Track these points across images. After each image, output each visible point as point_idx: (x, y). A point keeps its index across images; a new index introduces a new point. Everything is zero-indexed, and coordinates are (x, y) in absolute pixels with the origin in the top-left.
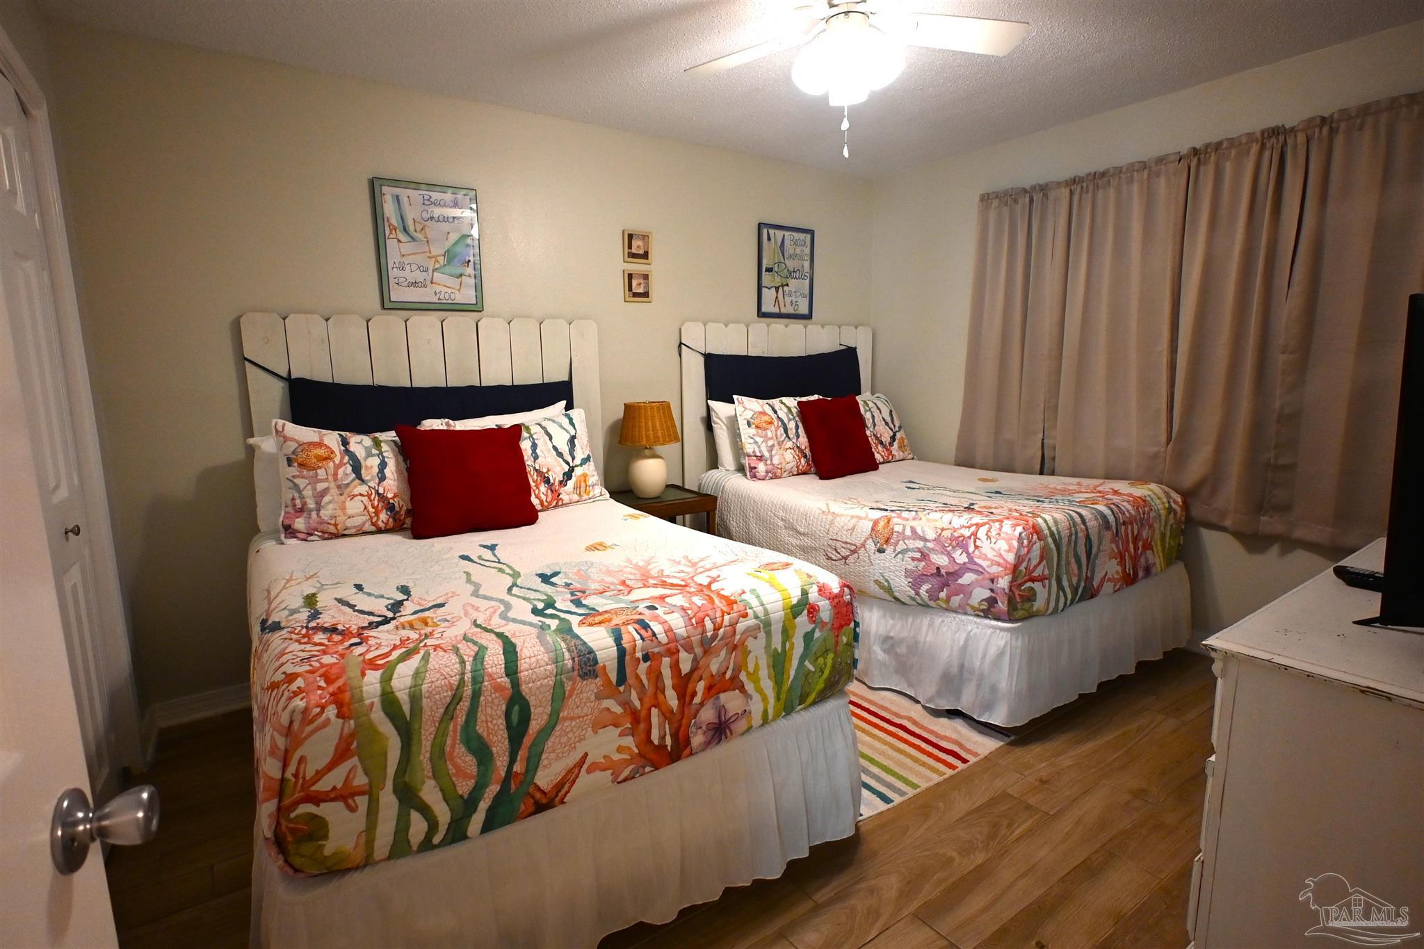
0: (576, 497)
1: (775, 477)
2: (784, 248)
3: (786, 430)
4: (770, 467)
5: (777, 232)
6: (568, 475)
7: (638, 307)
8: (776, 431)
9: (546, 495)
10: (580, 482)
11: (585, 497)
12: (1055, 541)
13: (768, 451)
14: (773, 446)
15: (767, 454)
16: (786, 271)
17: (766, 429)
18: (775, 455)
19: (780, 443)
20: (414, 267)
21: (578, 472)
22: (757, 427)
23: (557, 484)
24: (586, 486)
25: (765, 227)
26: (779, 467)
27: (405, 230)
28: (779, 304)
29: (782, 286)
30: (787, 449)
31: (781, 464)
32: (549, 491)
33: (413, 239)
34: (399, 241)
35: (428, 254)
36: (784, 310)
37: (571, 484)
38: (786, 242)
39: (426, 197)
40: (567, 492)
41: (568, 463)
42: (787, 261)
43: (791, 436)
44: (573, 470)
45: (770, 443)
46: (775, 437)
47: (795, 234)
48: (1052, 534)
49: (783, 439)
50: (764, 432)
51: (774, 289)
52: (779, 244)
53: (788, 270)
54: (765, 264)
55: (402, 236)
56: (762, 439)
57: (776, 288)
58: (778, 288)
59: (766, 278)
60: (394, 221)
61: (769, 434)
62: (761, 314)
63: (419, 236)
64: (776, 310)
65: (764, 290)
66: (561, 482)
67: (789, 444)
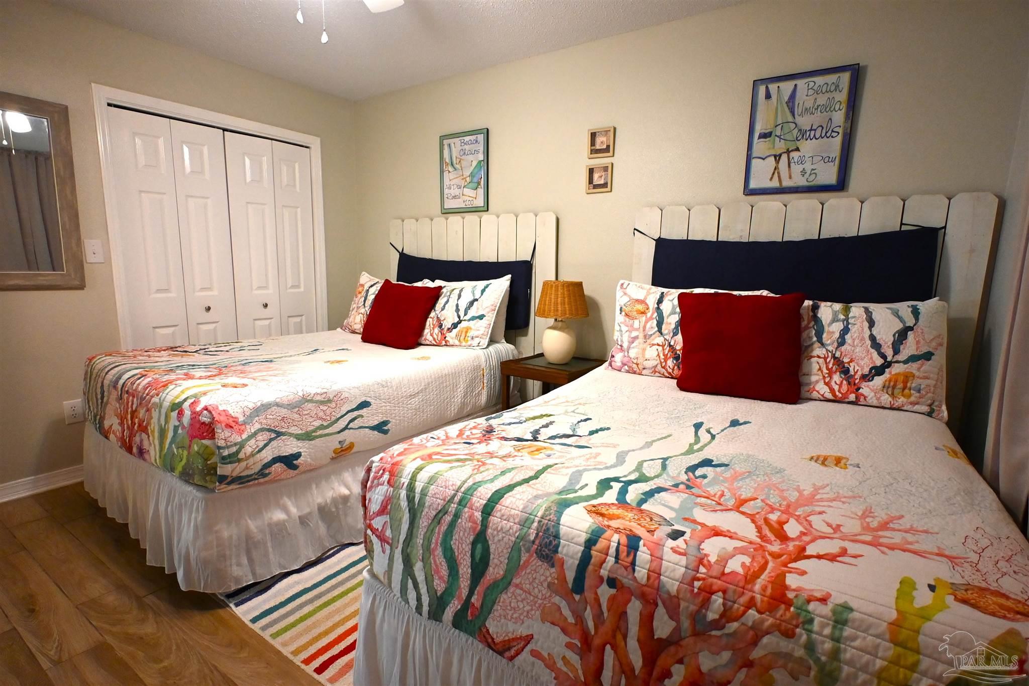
0: (457, 343)
1: (632, 371)
2: (793, 103)
3: (660, 324)
4: (626, 359)
5: (782, 85)
6: (455, 326)
7: (600, 198)
8: (646, 322)
9: (437, 336)
10: (462, 332)
11: (464, 344)
12: (410, 499)
13: (629, 342)
14: (636, 338)
15: (625, 345)
16: (796, 131)
17: (634, 318)
18: (633, 348)
19: (646, 337)
20: (455, 186)
21: (463, 325)
22: (627, 315)
23: (446, 329)
24: (465, 336)
25: (762, 84)
26: (635, 361)
27: (452, 164)
28: (779, 177)
29: (788, 152)
30: (653, 345)
31: (637, 358)
32: (440, 333)
33: (455, 169)
34: (449, 172)
35: (462, 177)
36: (787, 183)
37: (455, 331)
38: (798, 94)
39: (462, 141)
40: (451, 337)
41: (459, 317)
42: (799, 119)
43: (664, 331)
44: (460, 323)
45: (634, 334)
46: (641, 329)
47: (816, 79)
48: (411, 488)
49: (652, 333)
50: (631, 322)
51: (773, 158)
52: (786, 99)
53: (800, 130)
54: (758, 129)
55: (451, 169)
56: (627, 329)
57: (775, 156)
58: (780, 155)
59: (760, 147)
60: (447, 160)
61: (636, 324)
62: (749, 192)
63: (458, 166)
64: (775, 184)
65: (754, 162)
66: (449, 329)
67: (660, 340)
